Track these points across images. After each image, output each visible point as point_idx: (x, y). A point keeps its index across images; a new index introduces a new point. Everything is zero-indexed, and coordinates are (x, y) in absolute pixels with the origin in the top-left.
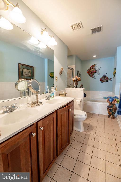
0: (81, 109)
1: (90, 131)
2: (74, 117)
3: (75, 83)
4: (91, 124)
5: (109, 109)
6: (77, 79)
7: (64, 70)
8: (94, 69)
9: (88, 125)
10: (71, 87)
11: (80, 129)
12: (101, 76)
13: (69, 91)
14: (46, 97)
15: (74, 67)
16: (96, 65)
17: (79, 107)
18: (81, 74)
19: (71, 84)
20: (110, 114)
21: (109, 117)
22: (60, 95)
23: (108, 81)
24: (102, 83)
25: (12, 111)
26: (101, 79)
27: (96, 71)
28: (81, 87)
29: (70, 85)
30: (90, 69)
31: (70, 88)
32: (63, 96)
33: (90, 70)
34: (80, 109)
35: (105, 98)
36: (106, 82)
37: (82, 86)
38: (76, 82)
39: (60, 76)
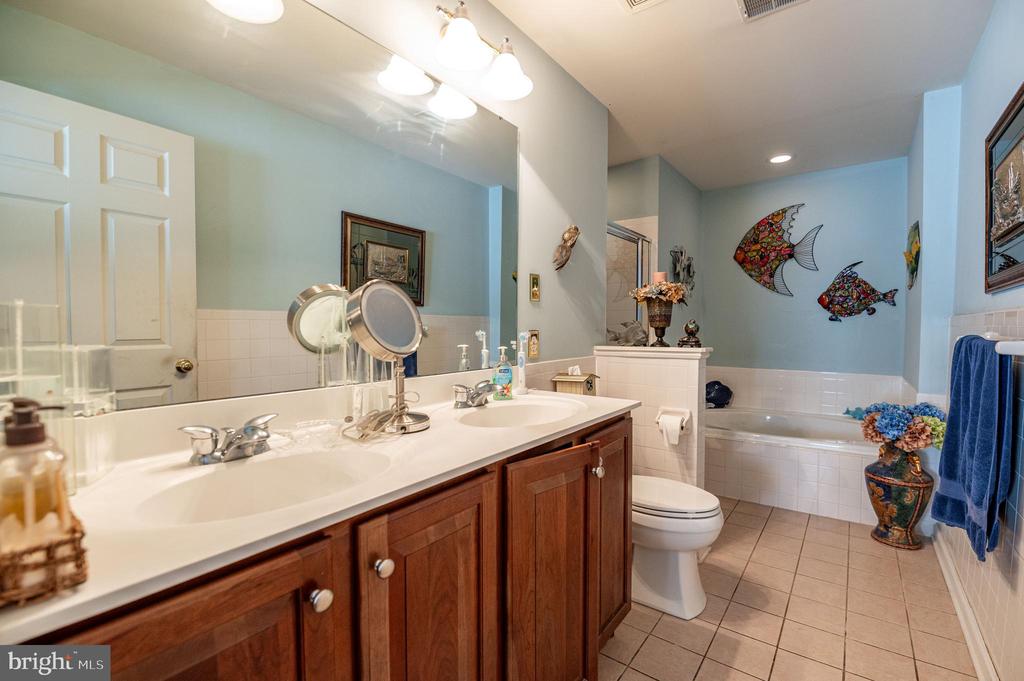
0: (690, 476)
1: (748, 618)
2: (636, 517)
3: (652, 319)
4: (755, 572)
5: (879, 484)
6: (661, 293)
7: (581, 238)
8: (781, 237)
9: (734, 577)
10: (627, 342)
11: (676, 596)
12: (824, 280)
13: (611, 362)
14: (460, 389)
15: (649, 226)
16: (788, 214)
17: (672, 460)
18: (694, 267)
19: (625, 325)
20: (887, 519)
21: (880, 534)
22: (555, 383)
23: (873, 306)
24: (831, 319)
25: (241, 456)
26: (827, 293)
27: (792, 246)
28: (691, 338)
29: (624, 329)
30: (753, 238)
31: (619, 344)
32: (574, 389)
33: (756, 242)
34: (683, 475)
35: (856, 414)
36: (859, 312)
37: (691, 333)
38: (657, 310)
39: (559, 275)
